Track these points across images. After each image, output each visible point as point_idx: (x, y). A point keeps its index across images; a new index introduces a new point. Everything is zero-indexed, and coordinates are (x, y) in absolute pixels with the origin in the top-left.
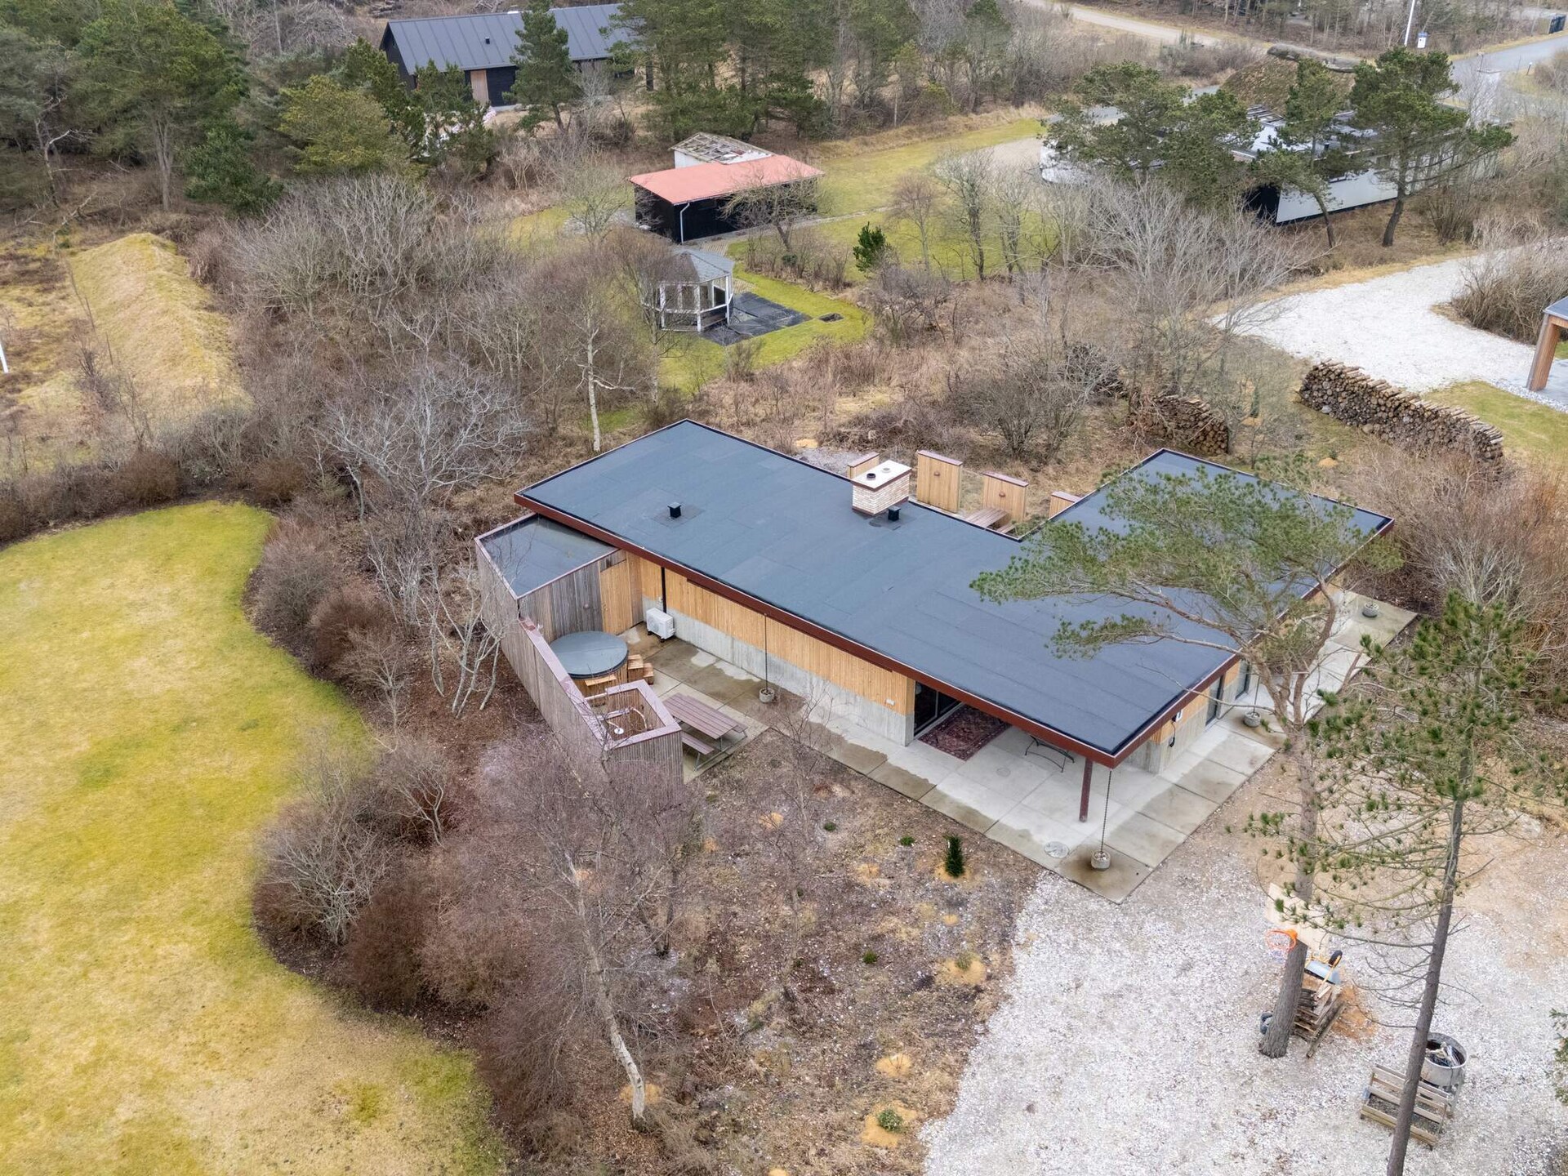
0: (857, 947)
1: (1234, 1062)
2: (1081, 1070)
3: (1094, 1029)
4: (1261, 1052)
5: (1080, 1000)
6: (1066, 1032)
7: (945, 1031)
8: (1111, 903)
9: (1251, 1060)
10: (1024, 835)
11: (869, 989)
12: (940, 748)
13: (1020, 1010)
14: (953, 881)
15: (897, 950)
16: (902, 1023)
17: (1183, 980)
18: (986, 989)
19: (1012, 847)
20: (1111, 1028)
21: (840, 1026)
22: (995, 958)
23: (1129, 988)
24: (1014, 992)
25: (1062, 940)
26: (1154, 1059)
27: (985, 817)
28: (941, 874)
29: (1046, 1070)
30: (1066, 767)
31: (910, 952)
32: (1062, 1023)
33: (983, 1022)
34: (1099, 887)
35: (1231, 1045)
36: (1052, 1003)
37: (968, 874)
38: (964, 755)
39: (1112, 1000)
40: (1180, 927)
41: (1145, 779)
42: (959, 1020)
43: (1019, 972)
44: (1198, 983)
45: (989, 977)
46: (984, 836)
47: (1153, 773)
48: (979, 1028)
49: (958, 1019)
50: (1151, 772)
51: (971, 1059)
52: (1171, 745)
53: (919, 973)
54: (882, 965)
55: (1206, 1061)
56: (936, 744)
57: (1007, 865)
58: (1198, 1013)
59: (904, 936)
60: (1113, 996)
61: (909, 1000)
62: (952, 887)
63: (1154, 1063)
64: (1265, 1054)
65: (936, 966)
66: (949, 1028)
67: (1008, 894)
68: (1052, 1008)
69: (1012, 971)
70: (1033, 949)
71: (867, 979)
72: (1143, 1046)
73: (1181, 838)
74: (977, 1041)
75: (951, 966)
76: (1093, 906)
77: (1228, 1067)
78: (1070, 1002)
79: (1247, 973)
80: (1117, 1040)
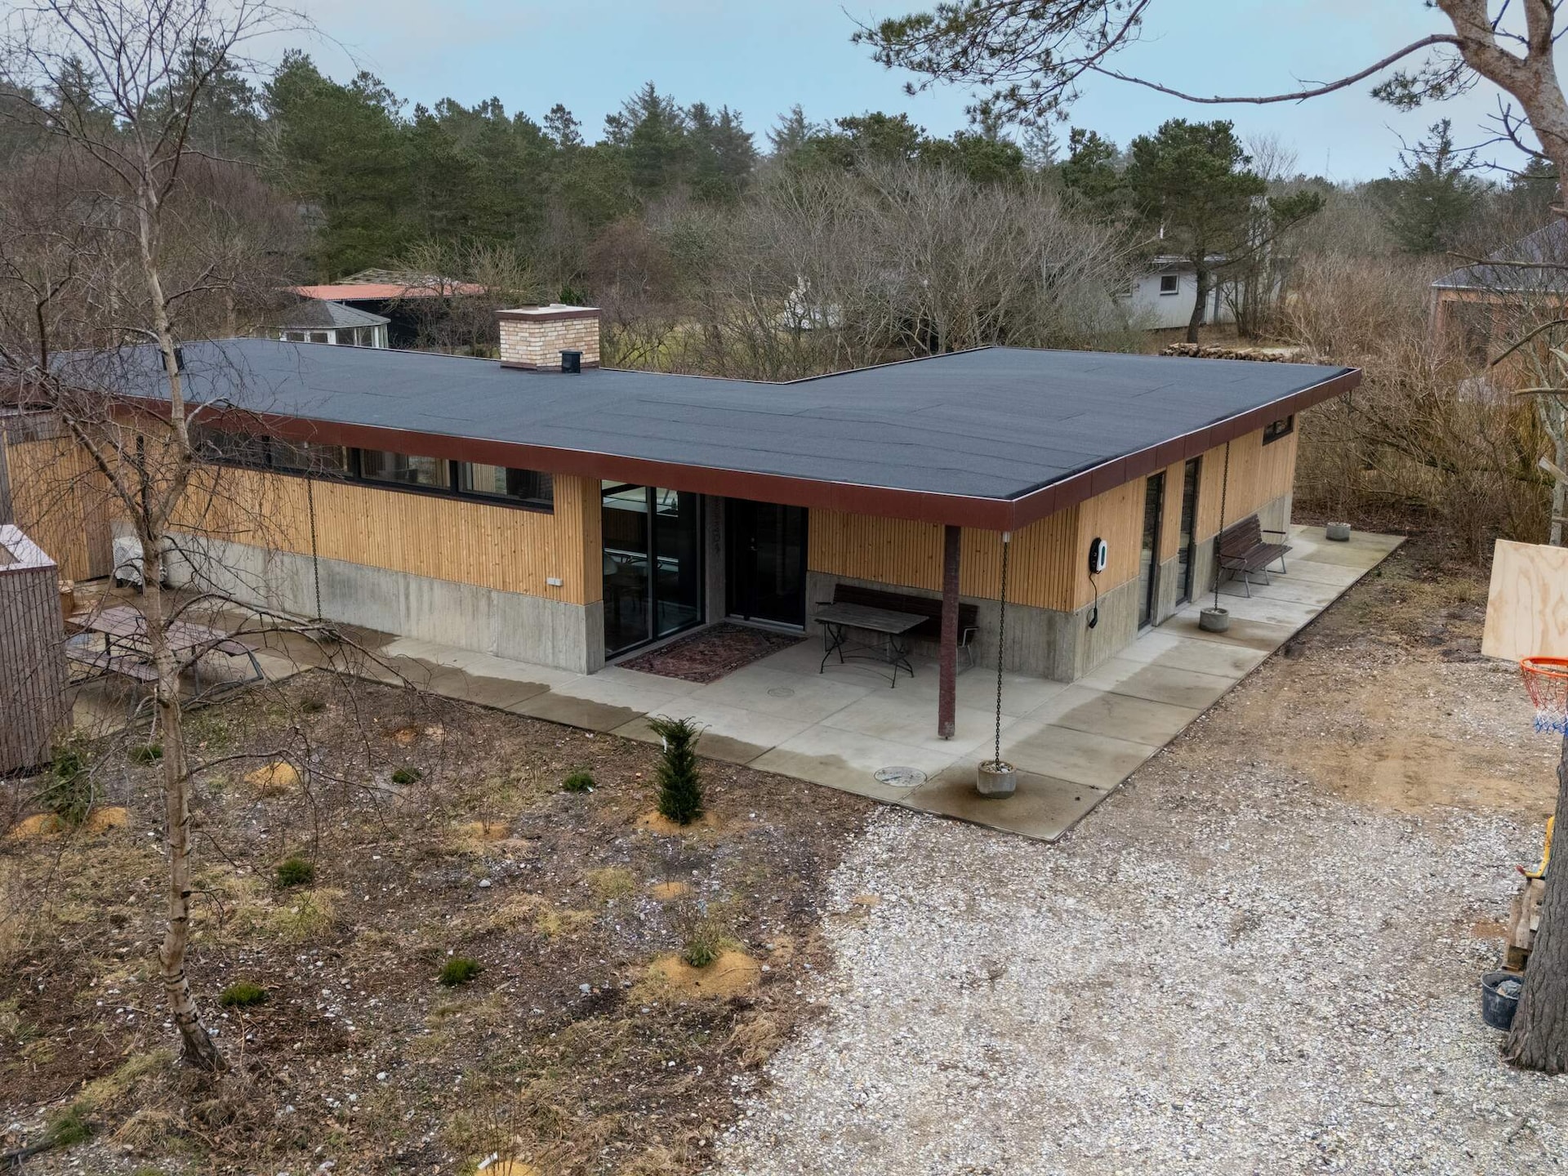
0: (427, 958)
1: (1459, 1092)
2: (1047, 1146)
3: (1058, 1055)
4: (1517, 1064)
5: (1008, 1001)
6: (982, 1066)
7: (647, 1097)
8: (1033, 842)
9: (1500, 1083)
10: (827, 762)
11: (448, 1033)
12: (658, 673)
13: (853, 1032)
14: (676, 830)
15: (532, 954)
16: (527, 1093)
17: (1241, 946)
18: (758, 1002)
19: (806, 778)
20: (1102, 1047)
21: (340, 1120)
22: (781, 943)
23: (1124, 969)
24: (835, 1002)
25: (938, 900)
26: (1240, 1103)
27: (746, 744)
28: (654, 822)
29: (946, 1157)
30: (898, 682)
31: (565, 955)
32: (970, 1051)
33: (756, 1066)
34: (1002, 821)
35: (1428, 1057)
36: (935, 1012)
37: (711, 818)
38: (704, 678)
39: (1087, 994)
40: (1201, 866)
41: (1052, 690)
42: (688, 1070)
43: (843, 964)
44: (1285, 948)
45: (767, 980)
46: (746, 768)
47: (1066, 680)
48: (745, 1081)
49: (684, 1066)
50: (1060, 681)
51: (722, 1152)
52: (1092, 624)
53: (585, 987)
54: (490, 985)
55: (1382, 1097)
56: (651, 669)
57: (798, 804)
58: (1312, 1002)
59: (553, 926)
60: (1087, 985)
61: (553, 1044)
62: (675, 841)
63: (1243, 1111)
64: (1531, 1066)
65: (633, 972)
66: (660, 1091)
67: (805, 844)
68: (937, 1021)
69: (825, 962)
70: (875, 920)
71: (443, 1013)
72: (1199, 1077)
73: (1149, 751)
74: (738, 1111)
75: (672, 967)
76: (996, 847)
77: (1449, 1102)
78: (983, 1005)
79: (1387, 924)
80: (1128, 1071)
